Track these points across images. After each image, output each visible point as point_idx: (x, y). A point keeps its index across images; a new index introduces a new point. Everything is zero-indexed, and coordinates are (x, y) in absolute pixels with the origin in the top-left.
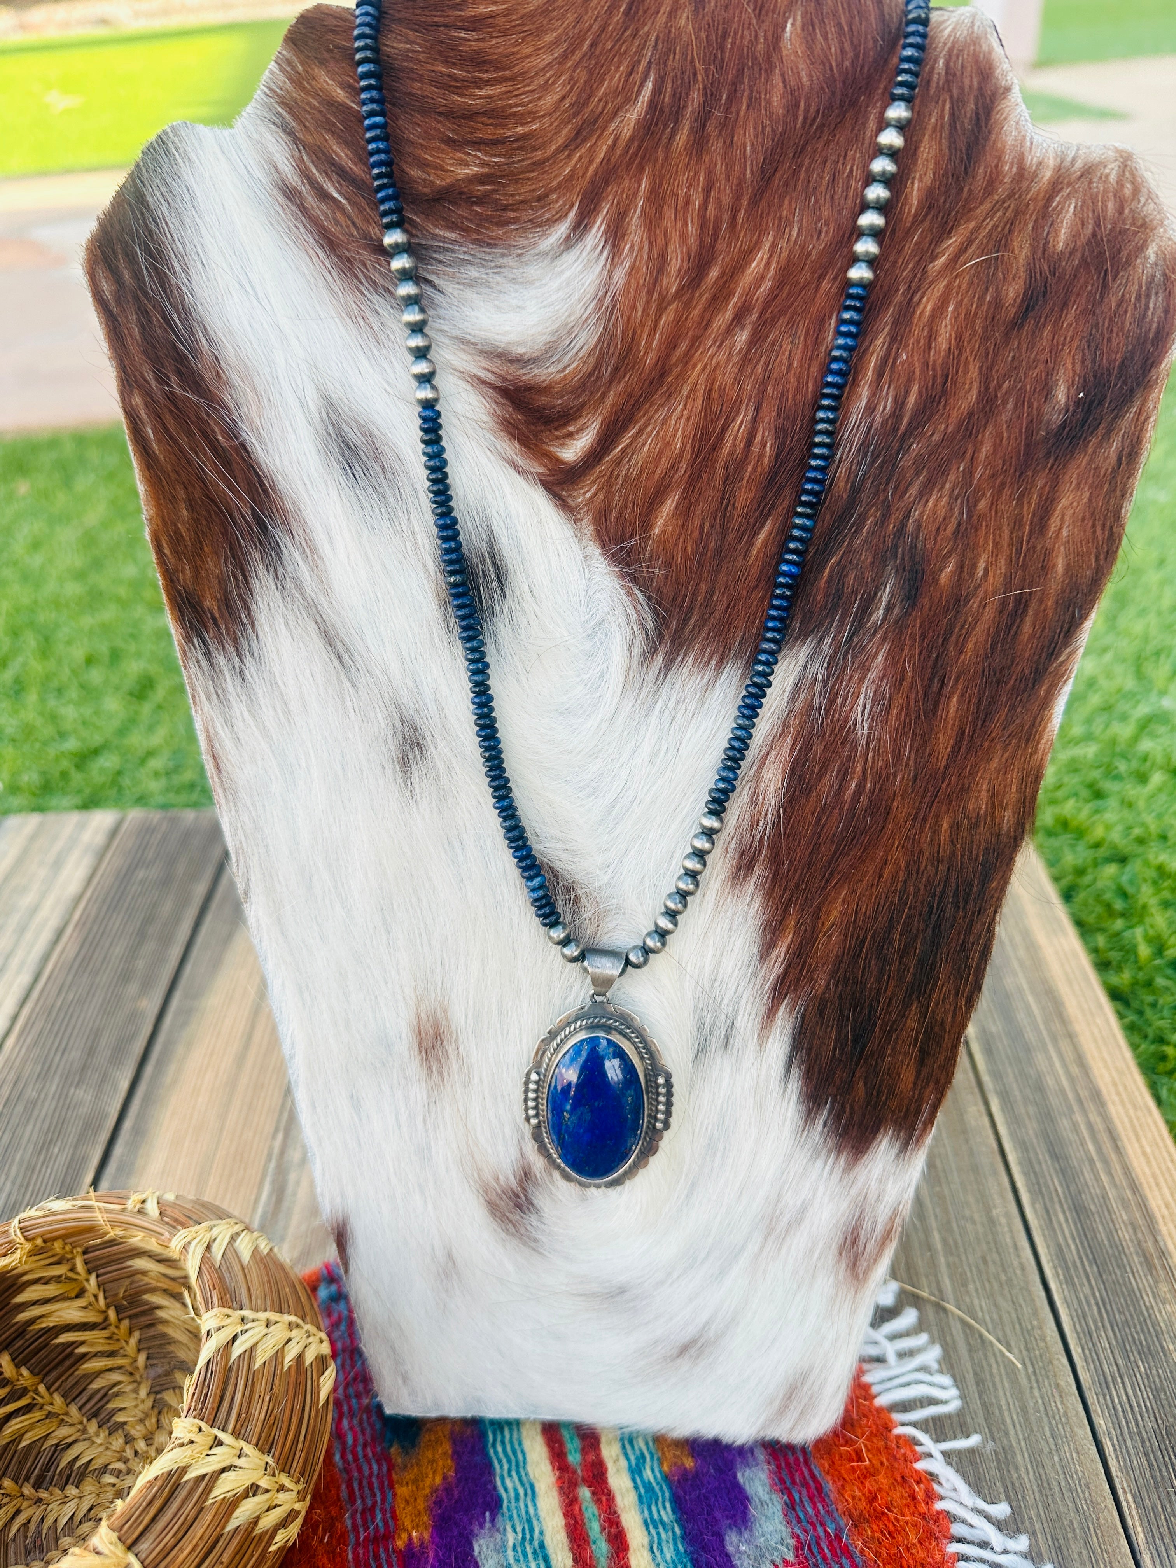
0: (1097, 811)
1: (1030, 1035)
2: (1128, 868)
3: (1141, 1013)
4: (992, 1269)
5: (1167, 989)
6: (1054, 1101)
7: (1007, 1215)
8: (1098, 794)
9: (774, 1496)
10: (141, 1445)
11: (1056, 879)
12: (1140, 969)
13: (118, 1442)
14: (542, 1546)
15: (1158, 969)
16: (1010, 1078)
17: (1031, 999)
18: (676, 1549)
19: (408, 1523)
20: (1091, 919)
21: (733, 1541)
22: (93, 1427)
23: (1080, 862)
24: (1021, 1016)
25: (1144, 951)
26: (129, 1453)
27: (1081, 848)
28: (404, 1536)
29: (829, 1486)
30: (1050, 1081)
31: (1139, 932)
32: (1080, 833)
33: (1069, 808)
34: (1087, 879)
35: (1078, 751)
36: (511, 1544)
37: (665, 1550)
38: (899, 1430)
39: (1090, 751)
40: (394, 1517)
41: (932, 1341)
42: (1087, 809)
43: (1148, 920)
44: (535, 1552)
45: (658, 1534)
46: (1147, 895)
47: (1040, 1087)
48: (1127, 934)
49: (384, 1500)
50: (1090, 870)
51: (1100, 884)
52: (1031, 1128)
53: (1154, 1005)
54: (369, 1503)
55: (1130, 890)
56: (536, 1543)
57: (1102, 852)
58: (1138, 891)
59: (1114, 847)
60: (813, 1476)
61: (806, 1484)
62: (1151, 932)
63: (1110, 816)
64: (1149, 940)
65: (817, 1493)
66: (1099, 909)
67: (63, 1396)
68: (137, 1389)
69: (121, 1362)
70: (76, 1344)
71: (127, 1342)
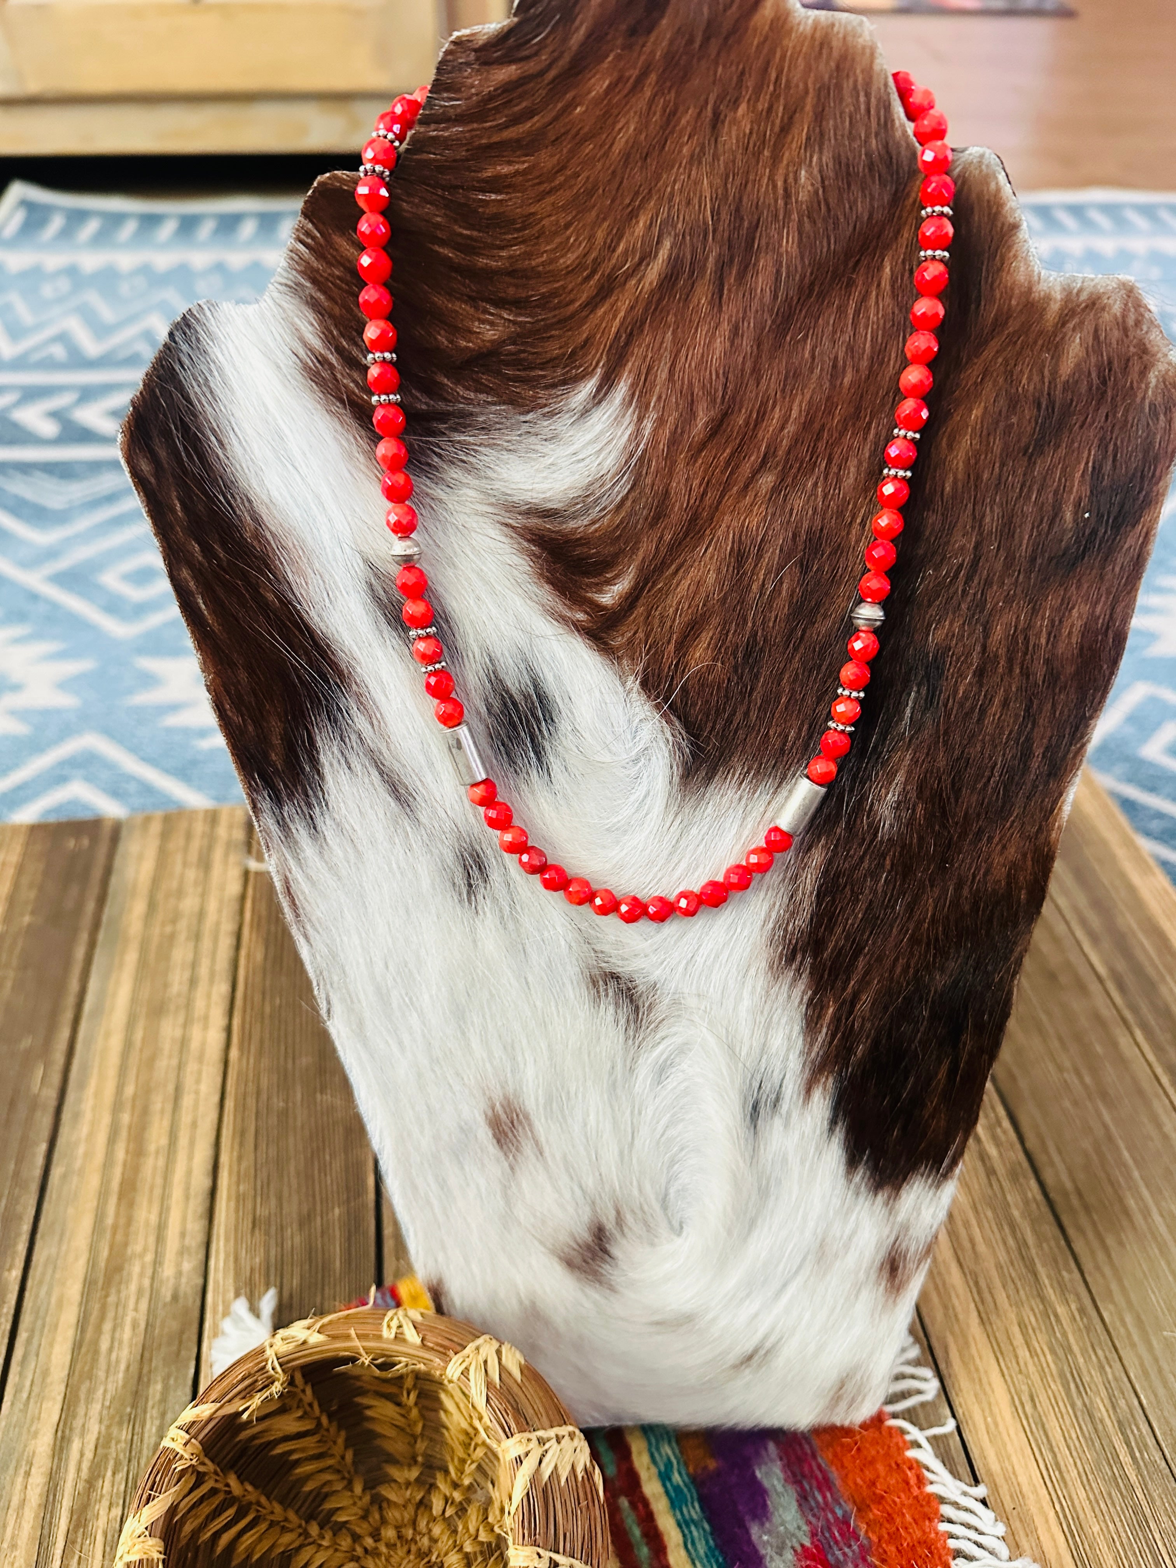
10: (369, 1542)
13: (345, 1543)
22: (314, 1530)
26: (359, 1551)
67: (281, 1503)
68: (349, 1487)
69: (330, 1462)
70: (291, 1452)
71: (335, 1443)
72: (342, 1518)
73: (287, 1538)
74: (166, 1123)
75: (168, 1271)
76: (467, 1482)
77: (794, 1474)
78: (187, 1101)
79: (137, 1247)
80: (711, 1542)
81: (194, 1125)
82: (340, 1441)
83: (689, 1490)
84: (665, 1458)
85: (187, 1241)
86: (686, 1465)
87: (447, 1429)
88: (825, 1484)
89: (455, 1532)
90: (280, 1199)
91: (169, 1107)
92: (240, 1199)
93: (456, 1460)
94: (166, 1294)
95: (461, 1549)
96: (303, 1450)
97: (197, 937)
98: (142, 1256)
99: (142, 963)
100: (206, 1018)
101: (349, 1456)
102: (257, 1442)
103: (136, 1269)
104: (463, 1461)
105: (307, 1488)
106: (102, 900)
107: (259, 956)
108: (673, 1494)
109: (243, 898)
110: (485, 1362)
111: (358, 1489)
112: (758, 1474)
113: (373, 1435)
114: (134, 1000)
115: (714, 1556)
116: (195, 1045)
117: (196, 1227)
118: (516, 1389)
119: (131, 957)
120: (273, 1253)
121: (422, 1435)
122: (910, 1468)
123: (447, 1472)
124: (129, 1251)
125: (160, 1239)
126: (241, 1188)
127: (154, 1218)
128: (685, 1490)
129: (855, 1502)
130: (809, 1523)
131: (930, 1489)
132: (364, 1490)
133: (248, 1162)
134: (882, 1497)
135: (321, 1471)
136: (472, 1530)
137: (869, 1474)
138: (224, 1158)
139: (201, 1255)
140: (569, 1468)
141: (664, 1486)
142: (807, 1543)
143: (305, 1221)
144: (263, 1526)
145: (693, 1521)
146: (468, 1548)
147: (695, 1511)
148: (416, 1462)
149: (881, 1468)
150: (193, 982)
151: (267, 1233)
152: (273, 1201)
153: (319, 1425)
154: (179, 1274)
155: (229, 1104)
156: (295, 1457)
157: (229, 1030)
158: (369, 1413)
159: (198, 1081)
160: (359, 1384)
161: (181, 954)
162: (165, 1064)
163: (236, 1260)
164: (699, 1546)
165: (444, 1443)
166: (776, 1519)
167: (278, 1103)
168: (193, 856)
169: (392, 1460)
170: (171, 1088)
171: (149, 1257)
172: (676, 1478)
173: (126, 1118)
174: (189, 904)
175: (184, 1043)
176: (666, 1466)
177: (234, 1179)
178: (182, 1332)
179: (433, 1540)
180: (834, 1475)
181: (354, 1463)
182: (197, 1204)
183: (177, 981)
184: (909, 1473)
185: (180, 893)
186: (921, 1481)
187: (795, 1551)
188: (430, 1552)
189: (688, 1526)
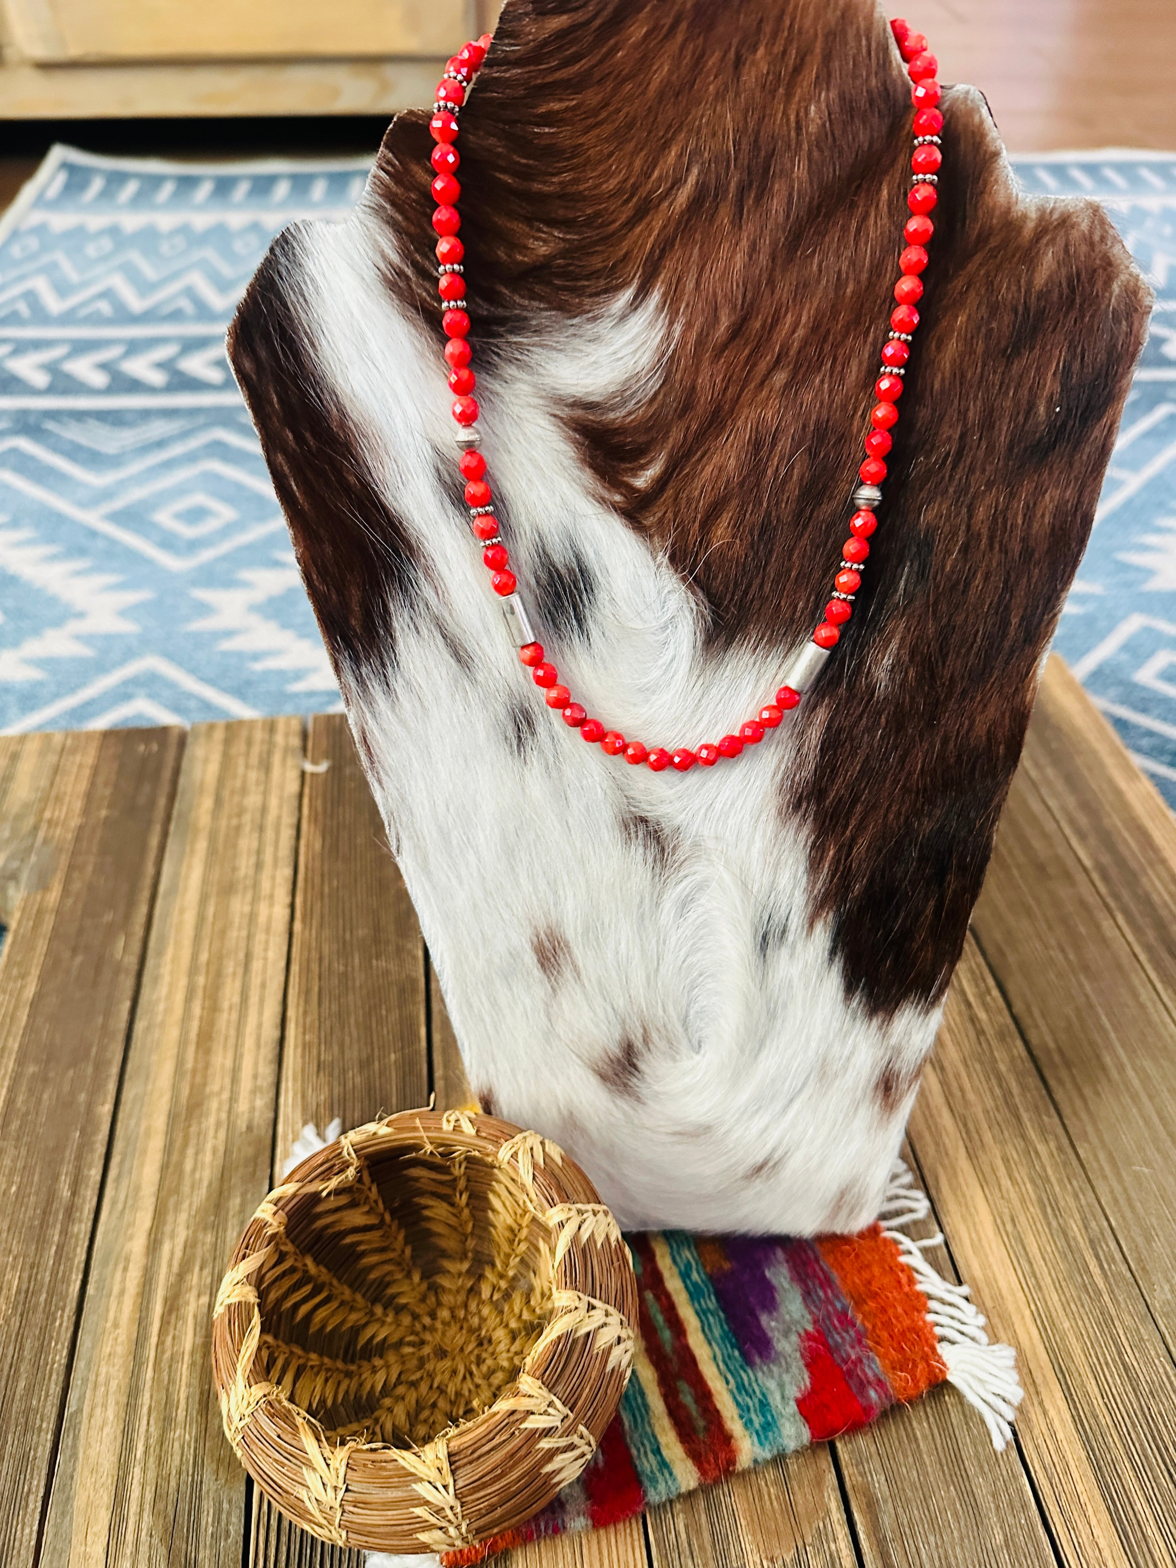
10: (426, 1320)
13: (406, 1320)
26: (418, 1327)
67: (351, 1286)
68: (409, 1276)
69: (391, 1255)
70: (359, 1243)
71: (396, 1238)
72: (403, 1300)
73: (353, 1317)
74: (238, 984)
75: (243, 1106)
76: (511, 1273)
77: (799, 1274)
78: (256, 965)
79: (214, 1086)
80: (726, 1327)
81: (263, 985)
82: (401, 1237)
83: (706, 1286)
84: (685, 1261)
85: (259, 1082)
86: (704, 1267)
87: (495, 1227)
88: (827, 1283)
89: (501, 1312)
90: (342, 1046)
91: (240, 971)
92: (306, 1047)
93: (502, 1255)
94: (242, 1124)
95: (507, 1326)
96: (369, 1242)
97: (261, 829)
98: (219, 1094)
99: (212, 851)
100: (271, 896)
101: (408, 1251)
102: (330, 1231)
103: (214, 1105)
104: (508, 1256)
105: (372, 1276)
106: (172, 797)
107: (318, 846)
108: (692, 1289)
109: (301, 795)
110: (532, 1149)
111: (416, 1278)
112: (768, 1274)
113: (430, 1233)
114: (205, 881)
115: (727, 1337)
116: (262, 919)
117: (266, 1071)
118: (557, 1171)
119: (202, 845)
120: (336, 1091)
121: (472, 1233)
122: (902, 1271)
123: (493, 1265)
124: (208, 1089)
125: (235, 1080)
126: (307, 1037)
127: (229, 1063)
128: (702, 1286)
129: (852, 1297)
130: (811, 1313)
131: (919, 1287)
132: (421, 1279)
133: (312, 1016)
134: (877, 1294)
135: (383, 1262)
136: (517, 1310)
137: (866, 1275)
138: (291, 1013)
139: (272, 1094)
140: (603, 1236)
141: (684, 1282)
142: (810, 1328)
143: (365, 1064)
144: (334, 1305)
145: (709, 1309)
146: (513, 1324)
147: (712, 1303)
148: (466, 1257)
149: (876, 1271)
150: (259, 866)
151: (331, 1075)
152: (336, 1049)
153: (382, 1221)
154: (252, 1109)
155: (295, 968)
156: (362, 1248)
157: (292, 906)
158: (427, 1213)
159: (266, 950)
160: (418, 1185)
161: (247, 842)
162: (236, 935)
163: (303, 1096)
164: (715, 1330)
165: (491, 1240)
166: (783, 1310)
167: (339, 968)
168: (254, 760)
169: (444, 1254)
170: (241, 955)
171: (226, 1095)
172: (695, 1276)
173: (201, 980)
174: (253, 800)
175: (252, 917)
176: (686, 1267)
177: (301, 1030)
178: (256, 1157)
179: (483, 1320)
180: (835, 1276)
181: (412, 1257)
182: (268, 1051)
183: (245, 866)
184: (900, 1274)
185: (244, 791)
186: (911, 1281)
187: (799, 1335)
188: (480, 1328)
189: (705, 1314)
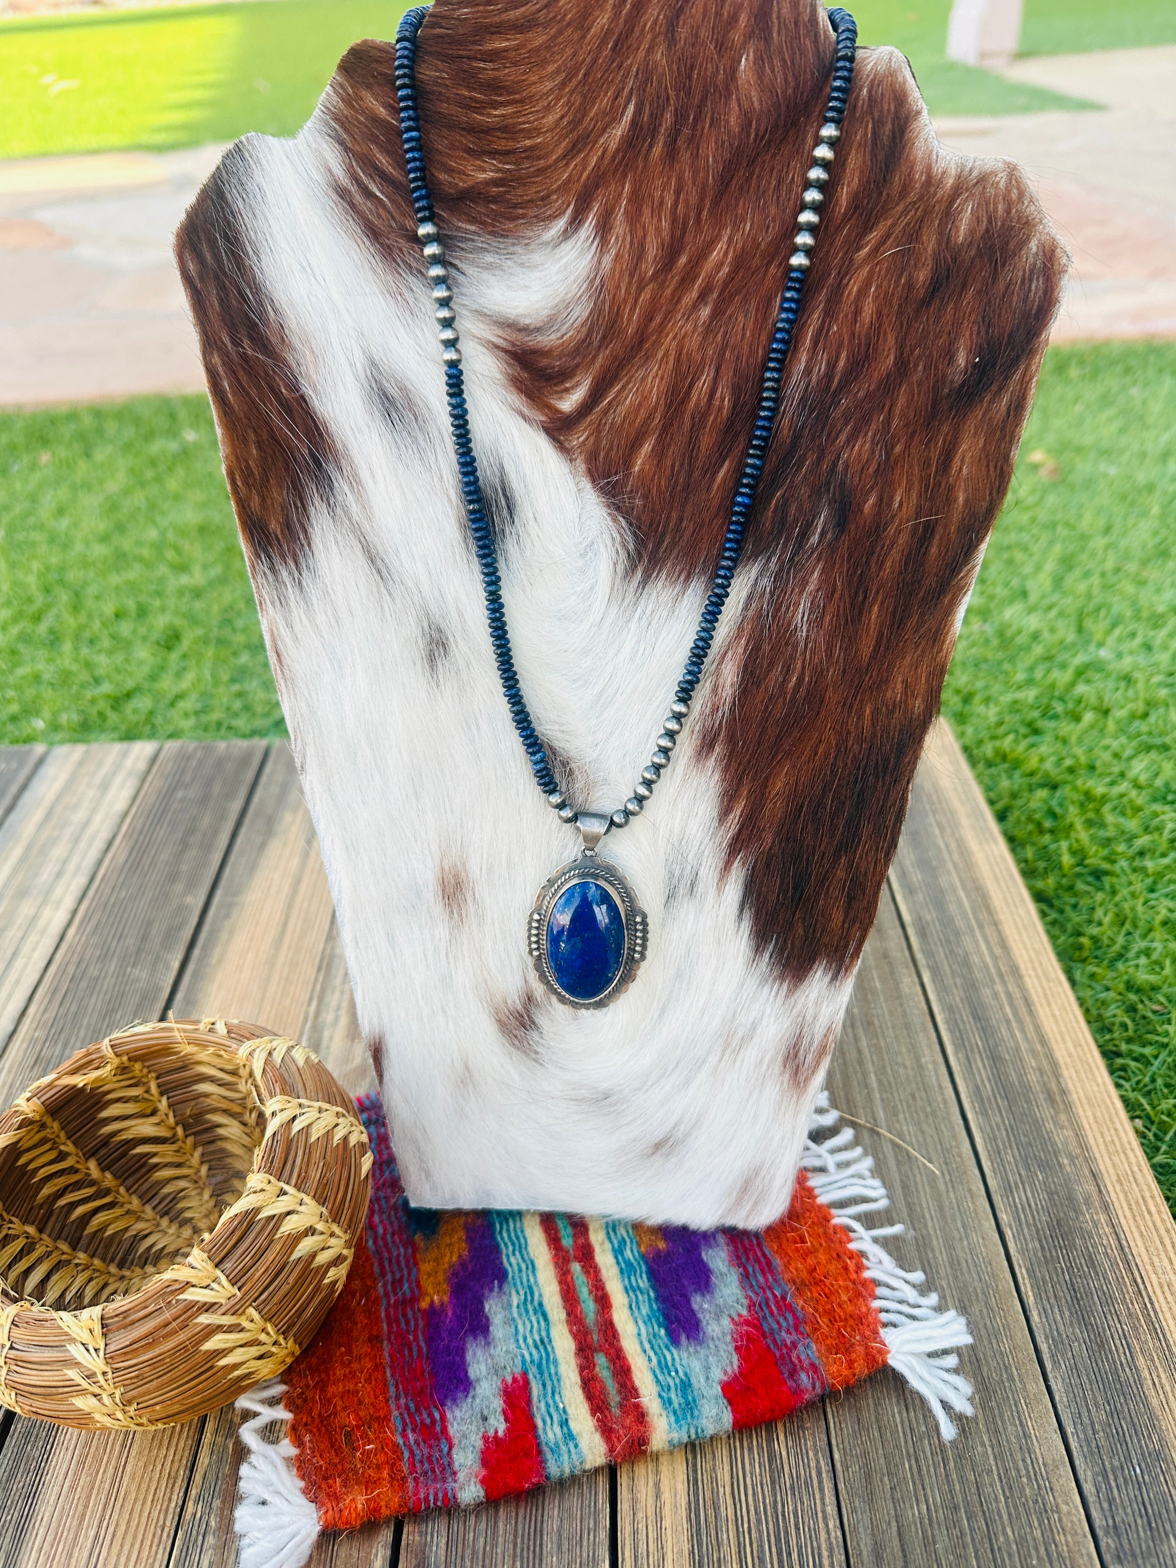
0: (1032, 746)
1: (959, 922)
2: (1058, 793)
3: (1062, 911)
4: (920, 1103)
5: (1088, 893)
6: (978, 975)
7: (934, 1062)
8: (1036, 732)
9: (732, 1269)
11: (991, 802)
12: (1064, 876)
14: (541, 1305)
15: (1079, 875)
16: (941, 955)
17: (962, 894)
18: (651, 1306)
19: (430, 1290)
20: (1020, 833)
21: (698, 1302)
23: (1016, 787)
24: (952, 908)
25: (1067, 860)
27: (1017, 775)
28: (428, 1299)
29: (777, 1262)
30: (975, 959)
31: (1064, 845)
32: (1016, 764)
33: (1007, 743)
34: (1019, 802)
35: (1020, 695)
36: (515, 1303)
37: (642, 1307)
38: (835, 1221)
39: (1030, 695)
40: (419, 1286)
41: (866, 1154)
42: (1024, 744)
43: (1073, 835)
44: (535, 1310)
45: (636, 1296)
46: (1073, 814)
47: (966, 963)
48: (1053, 847)
49: (409, 1274)
50: (1025, 794)
51: (1033, 805)
52: (957, 997)
53: (1075, 906)
54: (398, 1276)
55: (1058, 810)
56: (536, 1303)
57: (1035, 779)
58: (1067, 811)
59: (1047, 775)
60: (764, 1255)
61: (758, 1260)
62: (1075, 845)
63: (1043, 749)
64: (1073, 853)
65: (767, 1267)
66: (1031, 827)
78: (19, 963)
81: (17, 982)
92: (33, 1042)
97: (76, 840)
100: (59, 902)
107: (122, 858)
109: (125, 814)
116: (41, 922)
119: (17, 853)
126: (37, 1034)
133: (50, 1015)
138: (32, 1010)
150: (59, 875)
157: (74, 912)
159: (34, 950)
161: (58, 852)
162: (12, 934)
167: (93, 971)
168: (98, 779)
170: (9, 954)
174: (79, 816)
175: (34, 919)
177: (34, 1025)
183: (47, 873)
185: (76, 807)
